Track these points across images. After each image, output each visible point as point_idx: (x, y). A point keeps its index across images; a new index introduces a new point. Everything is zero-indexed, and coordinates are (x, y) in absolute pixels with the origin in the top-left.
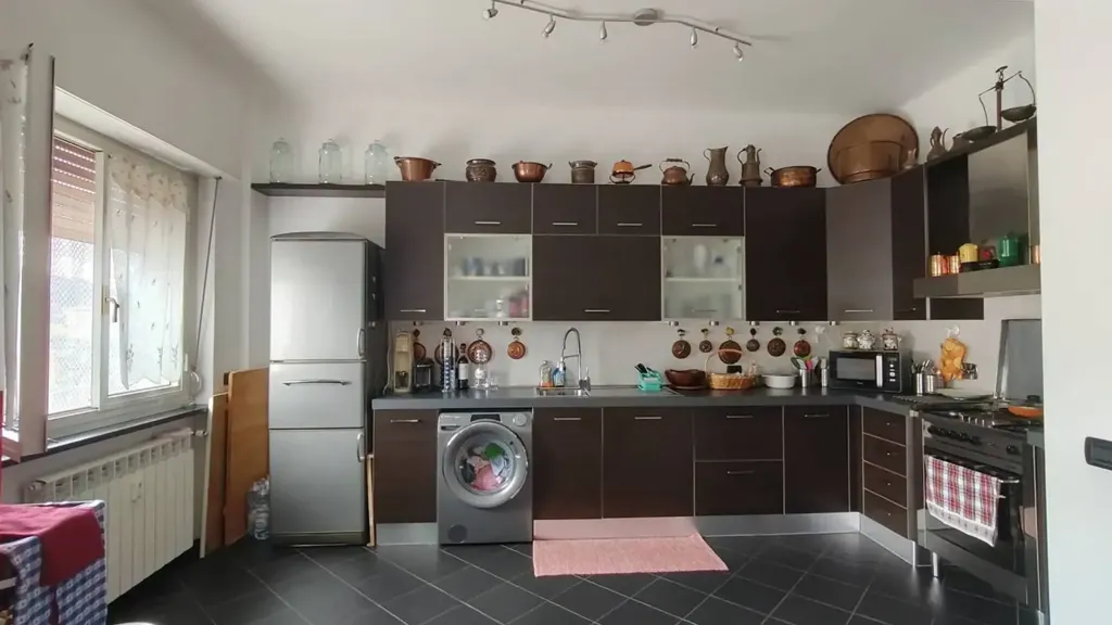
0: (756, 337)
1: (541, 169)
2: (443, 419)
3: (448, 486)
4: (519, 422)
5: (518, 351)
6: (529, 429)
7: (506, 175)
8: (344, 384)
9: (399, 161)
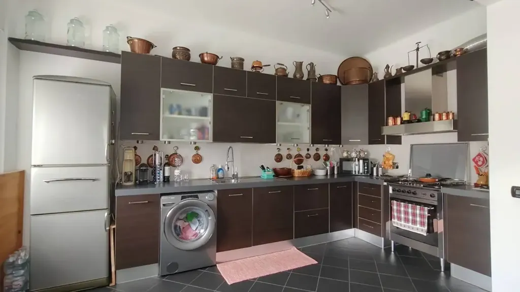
0: (309, 152)
1: (216, 58)
2: (164, 200)
3: (166, 240)
4: (209, 198)
5: (198, 159)
6: (215, 202)
8: (94, 180)
9: (130, 40)
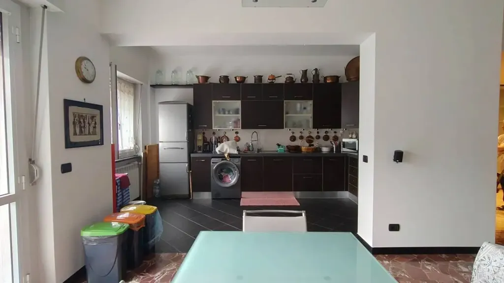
0: (319, 134)
1: (244, 79)
2: (213, 160)
3: (214, 181)
4: (236, 161)
5: (238, 139)
6: (240, 164)
7: (232, 81)
8: (182, 149)
9: (198, 77)
